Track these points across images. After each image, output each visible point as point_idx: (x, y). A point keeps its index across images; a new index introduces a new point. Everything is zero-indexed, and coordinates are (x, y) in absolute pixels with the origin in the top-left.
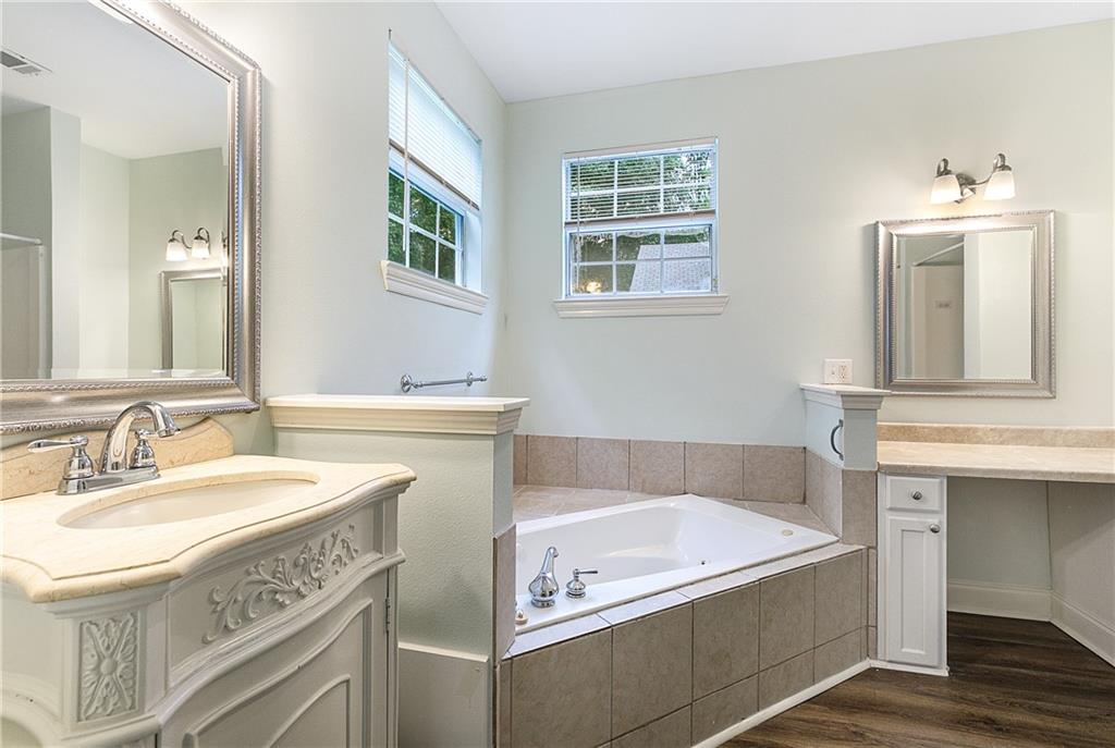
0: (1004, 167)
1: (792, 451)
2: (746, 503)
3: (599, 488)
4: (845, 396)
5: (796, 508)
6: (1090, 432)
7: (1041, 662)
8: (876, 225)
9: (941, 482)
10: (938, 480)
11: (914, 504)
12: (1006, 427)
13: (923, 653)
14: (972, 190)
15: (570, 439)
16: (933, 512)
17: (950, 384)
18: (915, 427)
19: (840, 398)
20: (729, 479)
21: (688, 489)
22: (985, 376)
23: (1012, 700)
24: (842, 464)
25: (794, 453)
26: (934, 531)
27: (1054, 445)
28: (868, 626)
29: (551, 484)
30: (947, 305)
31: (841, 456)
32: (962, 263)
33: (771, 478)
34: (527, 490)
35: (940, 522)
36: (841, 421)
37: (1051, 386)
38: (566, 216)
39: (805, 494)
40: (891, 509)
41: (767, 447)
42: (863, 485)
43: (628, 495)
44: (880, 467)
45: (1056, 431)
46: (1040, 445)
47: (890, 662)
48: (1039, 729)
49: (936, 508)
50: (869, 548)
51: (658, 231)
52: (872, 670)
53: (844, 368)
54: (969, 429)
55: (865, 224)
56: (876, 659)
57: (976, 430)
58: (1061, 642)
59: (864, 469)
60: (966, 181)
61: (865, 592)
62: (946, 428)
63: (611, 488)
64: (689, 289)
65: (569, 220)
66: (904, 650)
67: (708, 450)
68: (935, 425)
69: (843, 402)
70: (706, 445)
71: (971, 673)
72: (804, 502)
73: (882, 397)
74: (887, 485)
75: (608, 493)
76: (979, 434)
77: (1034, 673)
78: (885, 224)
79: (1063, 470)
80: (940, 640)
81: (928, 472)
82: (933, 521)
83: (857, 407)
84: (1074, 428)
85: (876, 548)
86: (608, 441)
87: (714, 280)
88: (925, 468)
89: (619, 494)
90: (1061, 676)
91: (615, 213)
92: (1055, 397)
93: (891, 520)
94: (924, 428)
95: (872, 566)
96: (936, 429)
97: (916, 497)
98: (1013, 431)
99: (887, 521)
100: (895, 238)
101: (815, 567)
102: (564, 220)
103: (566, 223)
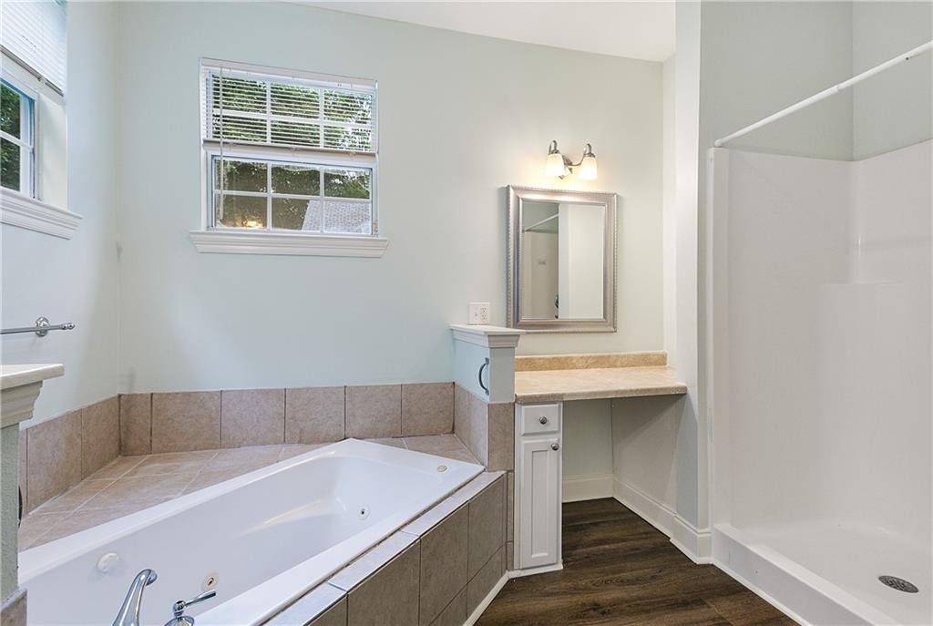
0: (591, 155)
1: (443, 386)
2: (404, 440)
3: (249, 445)
4: (491, 336)
5: (446, 439)
6: (635, 355)
7: (616, 535)
8: (508, 188)
9: (560, 406)
10: (557, 405)
11: (541, 428)
12: (589, 355)
13: (546, 554)
14: (571, 170)
15: (211, 394)
16: (554, 432)
17: (551, 324)
18: (534, 359)
19: (487, 338)
20: (388, 419)
21: (347, 436)
22: (571, 317)
23: (606, 578)
24: (487, 399)
25: (444, 388)
26: (555, 449)
27: (616, 367)
28: (507, 542)
29: (186, 449)
30: (544, 263)
31: (487, 392)
32: (558, 232)
33: (425, 413)
34: (150, 461)
35: (559, 440)
36: (487, 360)
37: (614, 324)
38: (205, 132)
39: (453, 424)
40: (524, 435)
41: (422, 385)
42: (503, 417)
43: (284, 448)
44: (517, 399)
45: (617, 356)
46: (608, 367)
47: (523, 569)
48: (627, 602)
49: (556, 429)
50: (508, 471)
51: (317, 168)
52: (511, 581)
53: (484, 310)
54: (567, 358)
55: (500, 186)
56: (513, 570)
57: (572, 358)
58: (623, 513)
59: (505, 402)
60: (568, 163)
61: (505, 511)
62: (554, 358)
63: (264, 444)
64: (349, 231)
65: (211, 138)
66: (533, 556)
67: (368, 393)
68: (547, 356)
69: (489, 341)
70: (367, 387)
71: (577, 561)
72: (453, 432)
73: (519, 336)
74: (522, 413)
75: (259, 449)
76: (574, 361)
77: (613, 546)
78: (514, 188)
79: (632, 388)
80: (557, 540)
81: (552, 399)
82: (554, 440)
83: (501, 345)
84: (626, 353)
85: (513, 471)
86: (259, 391)
87: (374, 224)
88: (548, 396)
89: (271, 449)
90: (628, 544)
91: (269, 139)
92: (616, 331)
93: (525, 444)
94: (540, 359)
95: (510, 487)
96: (548, 359)
97: (543, 423)
98: (594, 358)
99: (522, 444)
100: (521, 201)
101: (468, 505)
102: (203, 137)
103: (205, 141)
